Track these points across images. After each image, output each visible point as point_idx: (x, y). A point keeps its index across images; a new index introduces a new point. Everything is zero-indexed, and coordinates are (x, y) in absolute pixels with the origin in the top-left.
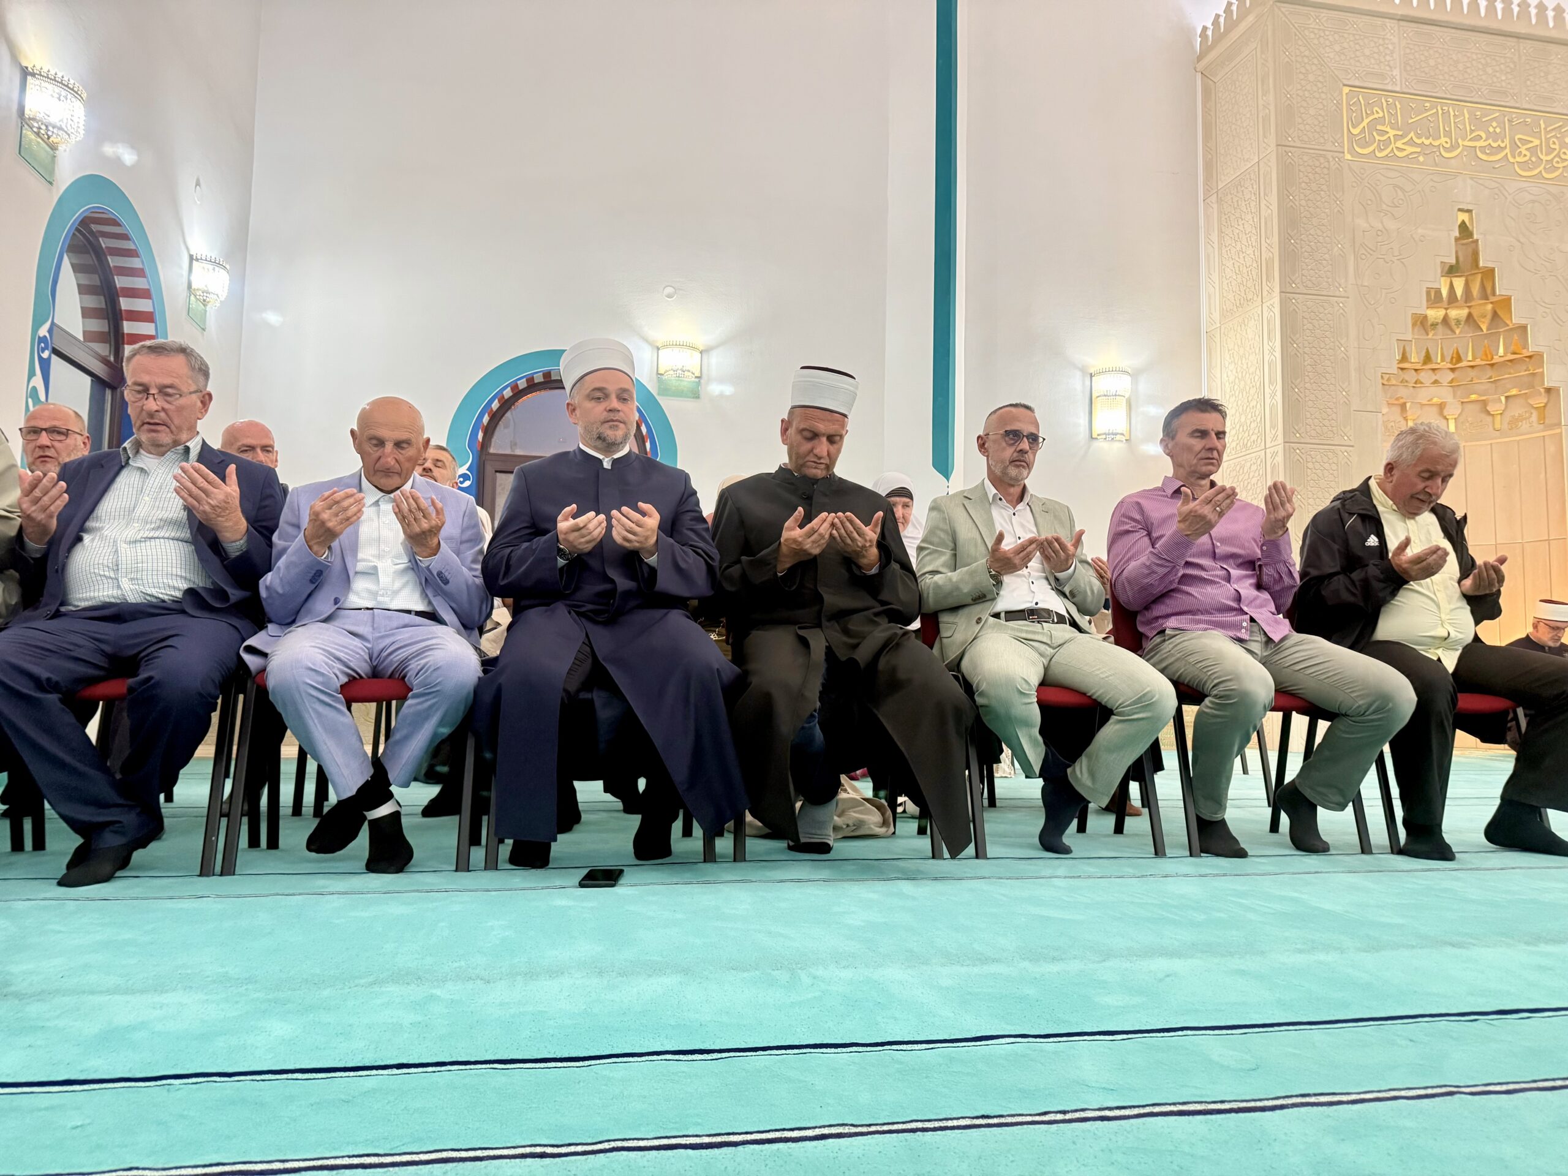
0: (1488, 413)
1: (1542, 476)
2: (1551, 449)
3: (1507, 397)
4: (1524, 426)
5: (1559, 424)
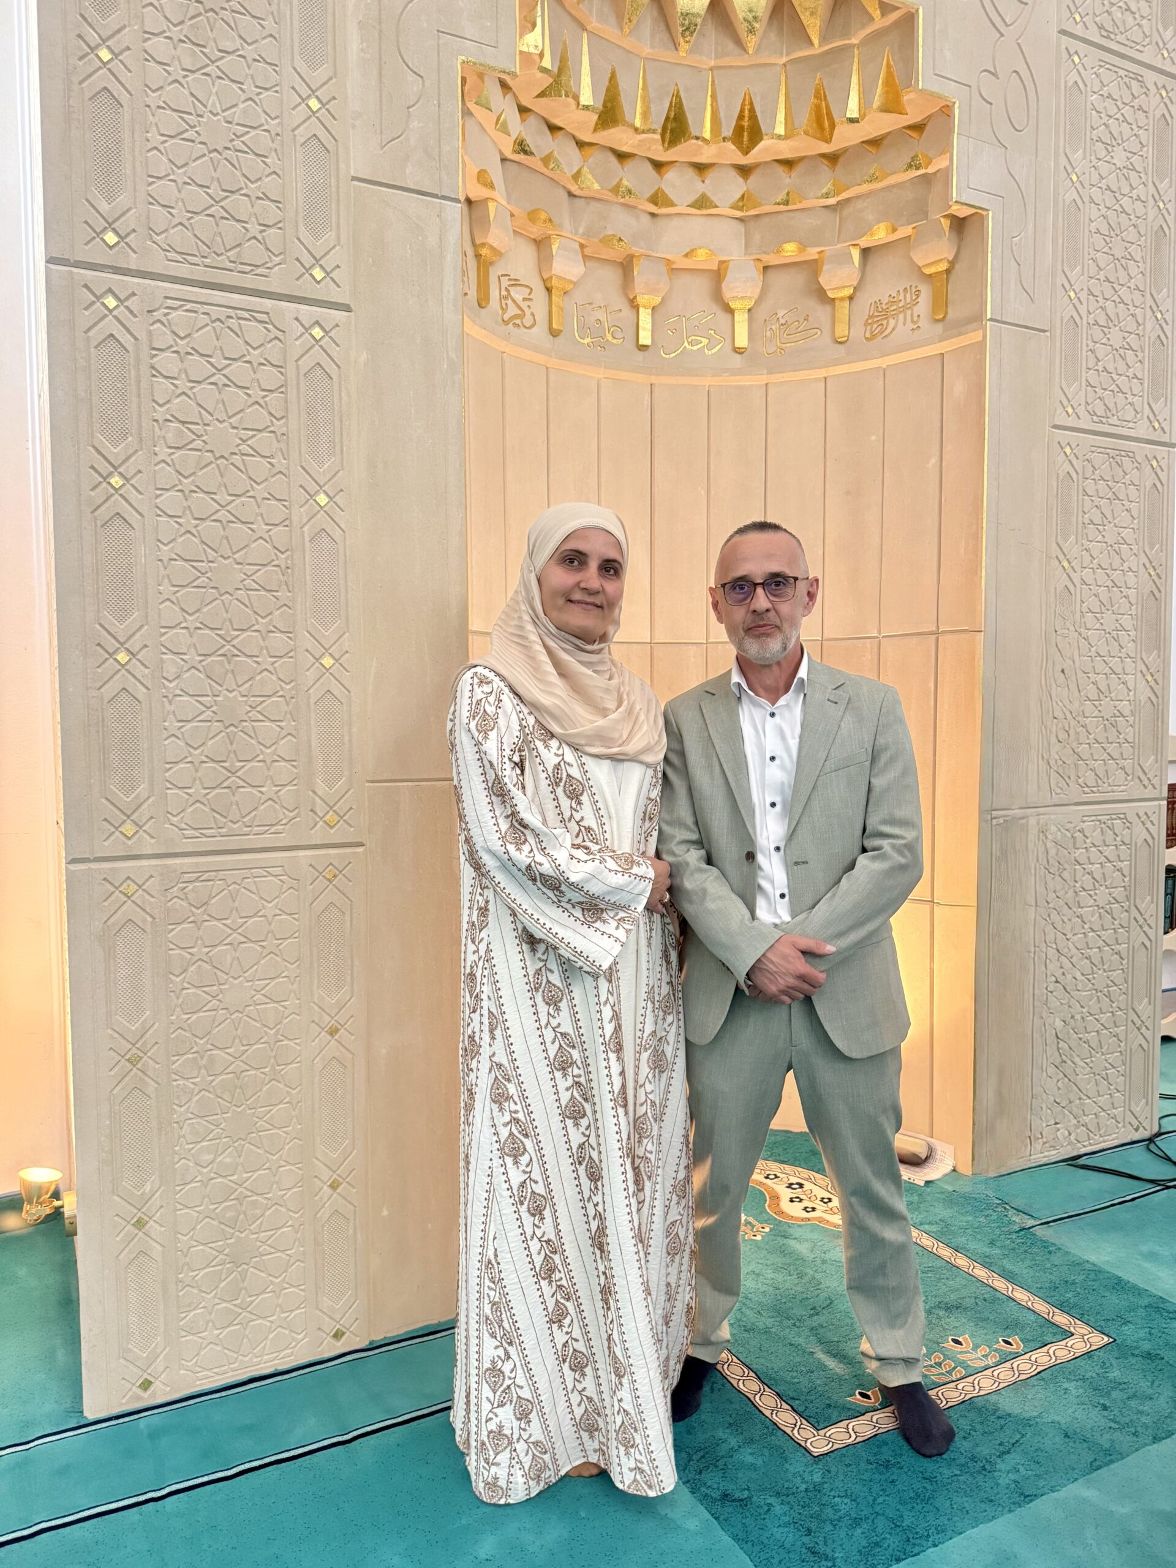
0: (821, 295)
1: (934, 461)
2: (958, 388)
3: (866, 252)
4: (900, 328)
5: (977, 318)
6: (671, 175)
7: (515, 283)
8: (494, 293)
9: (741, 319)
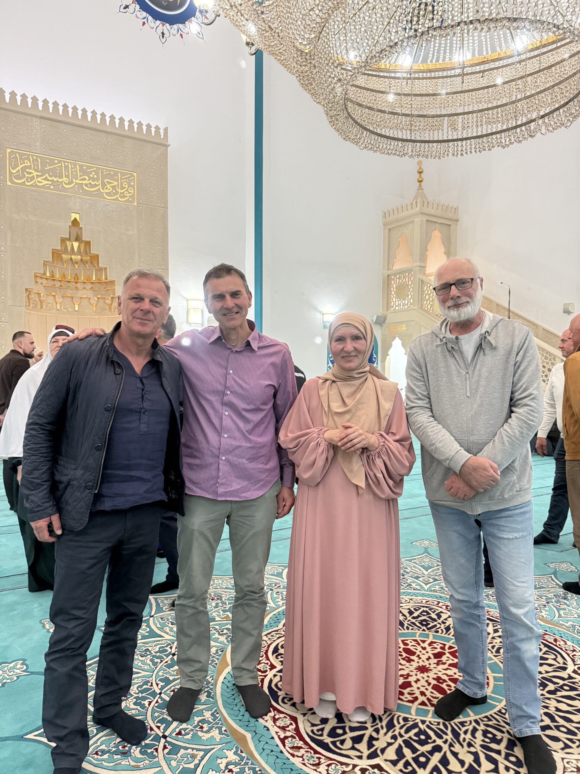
6: (79, 284)
7: (49, 303)
8: (44, 306)
9: (94, 306)
